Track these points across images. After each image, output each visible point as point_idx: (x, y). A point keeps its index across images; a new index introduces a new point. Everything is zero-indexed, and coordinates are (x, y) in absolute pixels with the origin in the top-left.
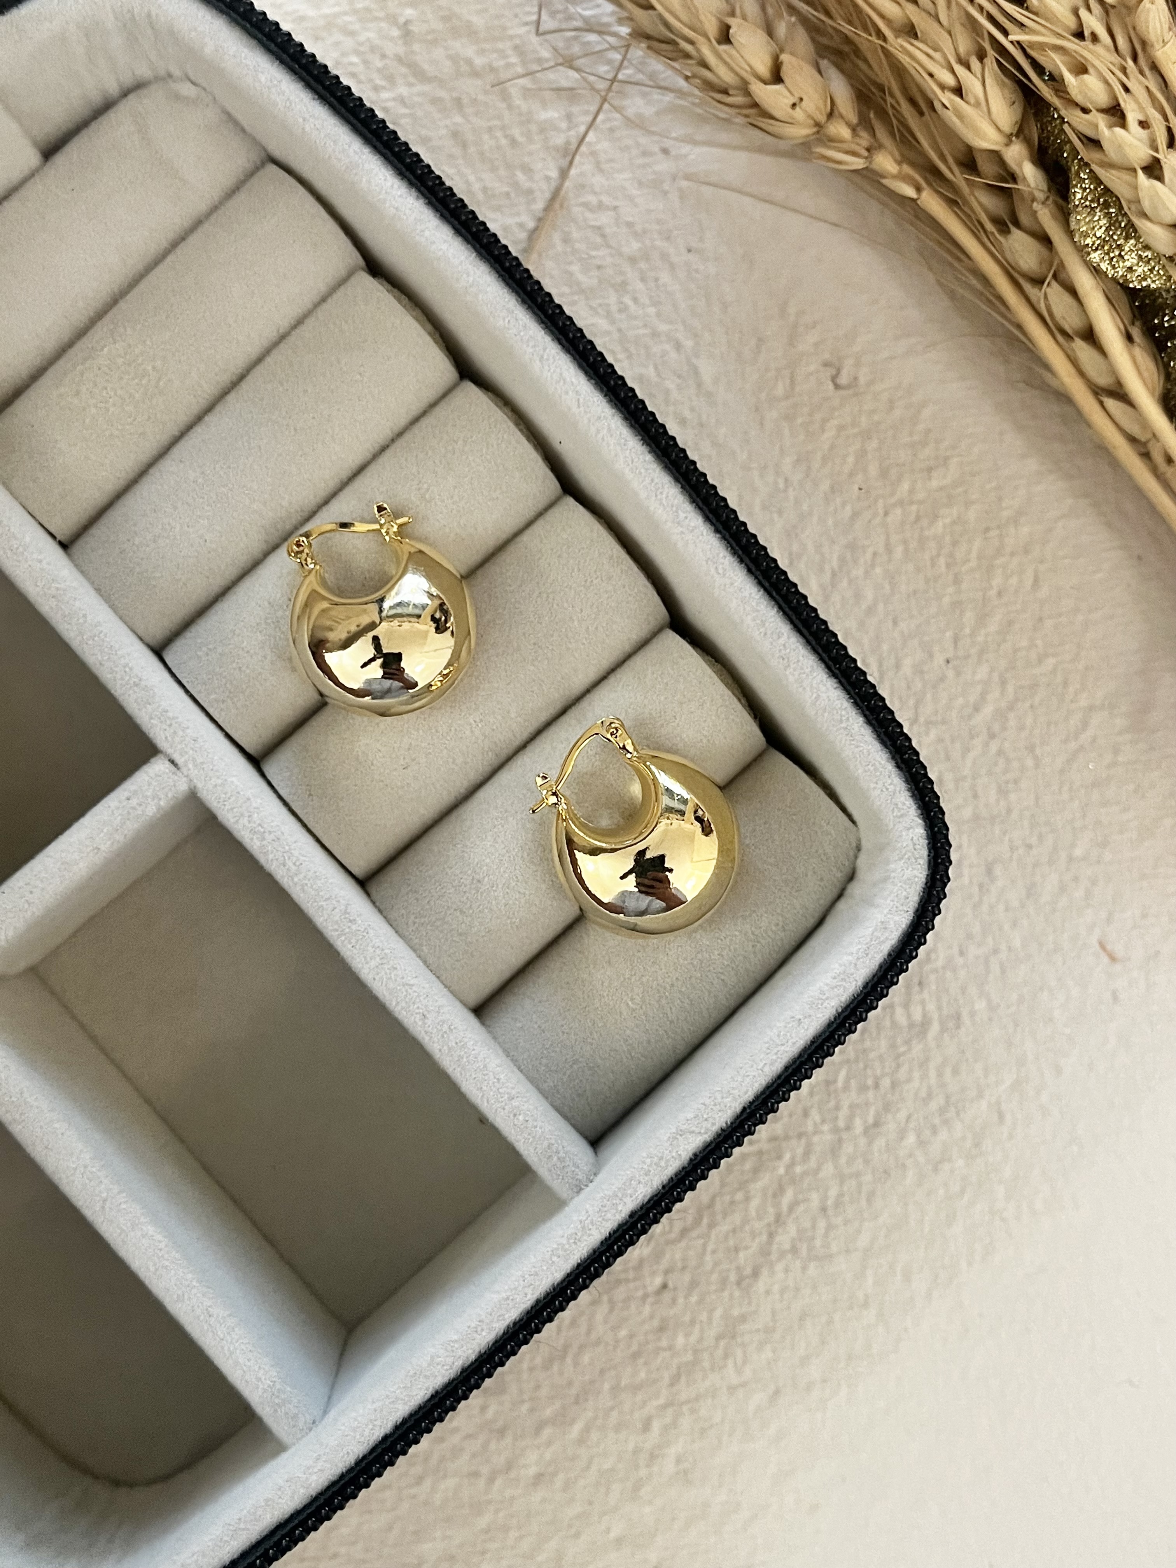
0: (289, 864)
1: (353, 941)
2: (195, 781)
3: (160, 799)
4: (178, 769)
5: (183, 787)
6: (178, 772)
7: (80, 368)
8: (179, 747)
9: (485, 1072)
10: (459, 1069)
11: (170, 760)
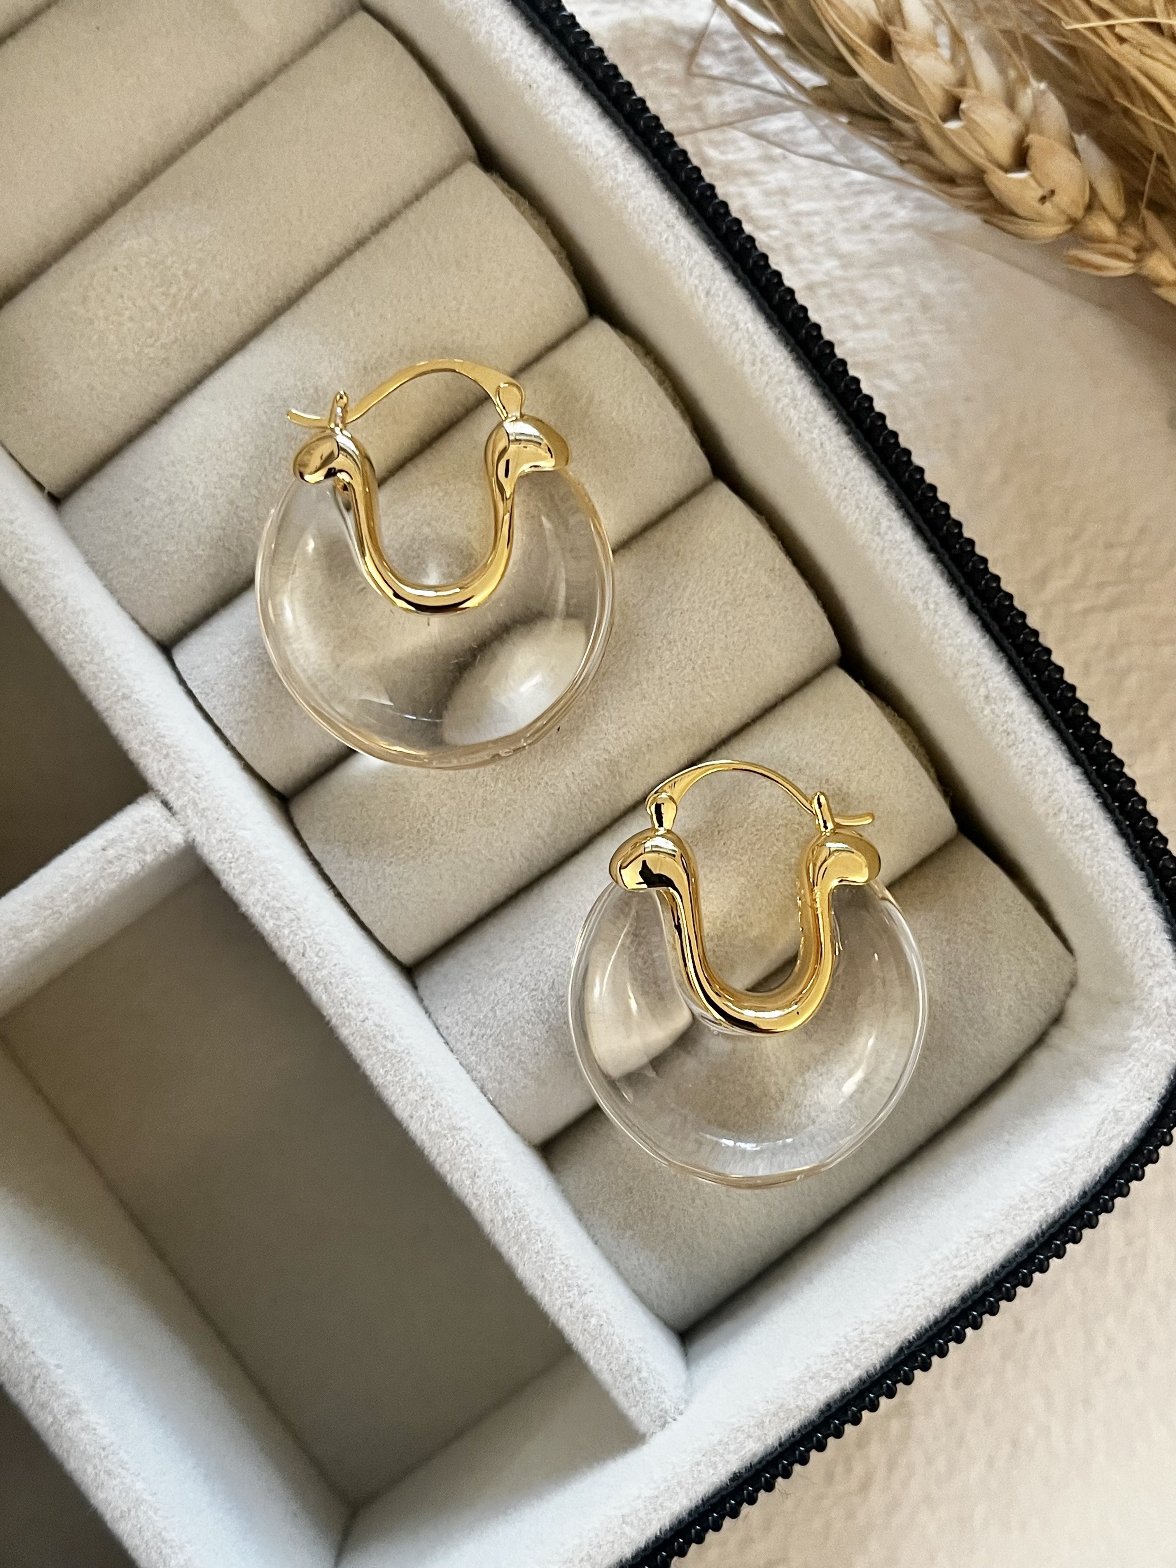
0: (310, 953)
1: (387, 1065)
2: (195, 832)
3: (145, 853)
4: (173, 814)
5: (177, 838)
6: (173, 819)
7: (90, 267)
8: (177, 785)
9: (550, 1255)
10: (516, 1248)
11: (162, 802)
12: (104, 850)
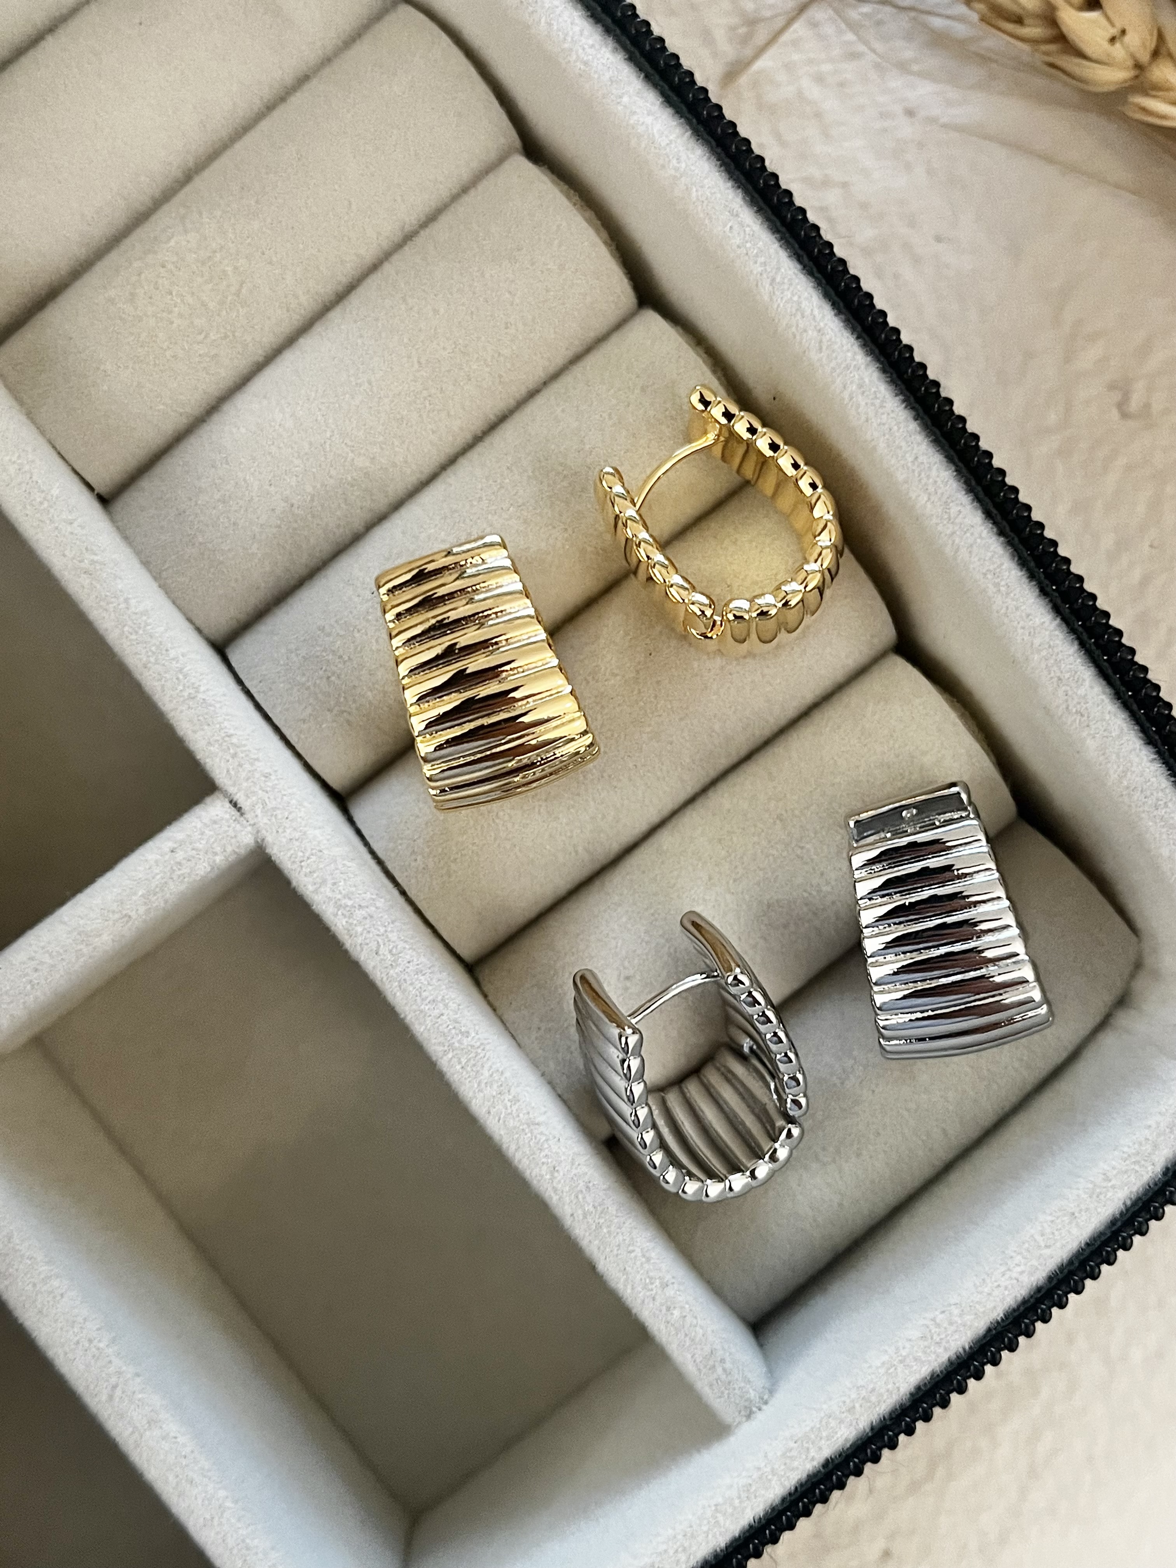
0: (383, 950)
1: (464, 1061)
2: (264, 832)
3: (216, 854)
4: (242, 814)
5: (247, 839)
6: (242, 819)
7: (137, 264)
8: (245, 784)
9: (631, 1248)
10: (597, 1242)
11: (231, 802)
12: (172, 851)
